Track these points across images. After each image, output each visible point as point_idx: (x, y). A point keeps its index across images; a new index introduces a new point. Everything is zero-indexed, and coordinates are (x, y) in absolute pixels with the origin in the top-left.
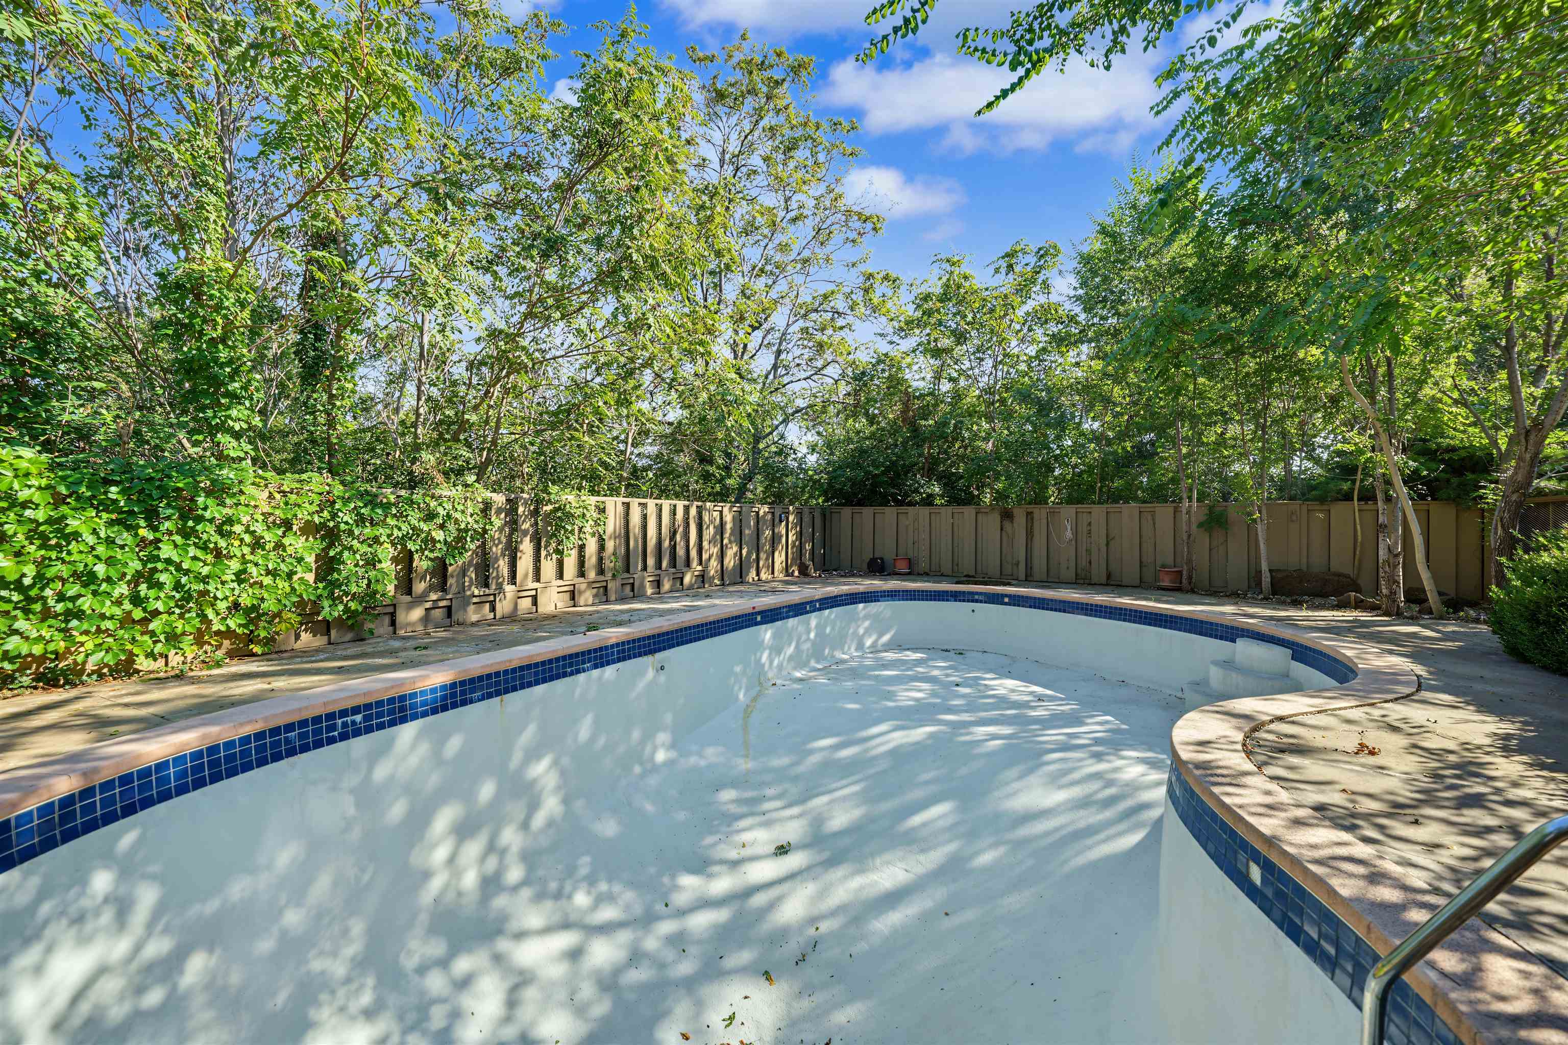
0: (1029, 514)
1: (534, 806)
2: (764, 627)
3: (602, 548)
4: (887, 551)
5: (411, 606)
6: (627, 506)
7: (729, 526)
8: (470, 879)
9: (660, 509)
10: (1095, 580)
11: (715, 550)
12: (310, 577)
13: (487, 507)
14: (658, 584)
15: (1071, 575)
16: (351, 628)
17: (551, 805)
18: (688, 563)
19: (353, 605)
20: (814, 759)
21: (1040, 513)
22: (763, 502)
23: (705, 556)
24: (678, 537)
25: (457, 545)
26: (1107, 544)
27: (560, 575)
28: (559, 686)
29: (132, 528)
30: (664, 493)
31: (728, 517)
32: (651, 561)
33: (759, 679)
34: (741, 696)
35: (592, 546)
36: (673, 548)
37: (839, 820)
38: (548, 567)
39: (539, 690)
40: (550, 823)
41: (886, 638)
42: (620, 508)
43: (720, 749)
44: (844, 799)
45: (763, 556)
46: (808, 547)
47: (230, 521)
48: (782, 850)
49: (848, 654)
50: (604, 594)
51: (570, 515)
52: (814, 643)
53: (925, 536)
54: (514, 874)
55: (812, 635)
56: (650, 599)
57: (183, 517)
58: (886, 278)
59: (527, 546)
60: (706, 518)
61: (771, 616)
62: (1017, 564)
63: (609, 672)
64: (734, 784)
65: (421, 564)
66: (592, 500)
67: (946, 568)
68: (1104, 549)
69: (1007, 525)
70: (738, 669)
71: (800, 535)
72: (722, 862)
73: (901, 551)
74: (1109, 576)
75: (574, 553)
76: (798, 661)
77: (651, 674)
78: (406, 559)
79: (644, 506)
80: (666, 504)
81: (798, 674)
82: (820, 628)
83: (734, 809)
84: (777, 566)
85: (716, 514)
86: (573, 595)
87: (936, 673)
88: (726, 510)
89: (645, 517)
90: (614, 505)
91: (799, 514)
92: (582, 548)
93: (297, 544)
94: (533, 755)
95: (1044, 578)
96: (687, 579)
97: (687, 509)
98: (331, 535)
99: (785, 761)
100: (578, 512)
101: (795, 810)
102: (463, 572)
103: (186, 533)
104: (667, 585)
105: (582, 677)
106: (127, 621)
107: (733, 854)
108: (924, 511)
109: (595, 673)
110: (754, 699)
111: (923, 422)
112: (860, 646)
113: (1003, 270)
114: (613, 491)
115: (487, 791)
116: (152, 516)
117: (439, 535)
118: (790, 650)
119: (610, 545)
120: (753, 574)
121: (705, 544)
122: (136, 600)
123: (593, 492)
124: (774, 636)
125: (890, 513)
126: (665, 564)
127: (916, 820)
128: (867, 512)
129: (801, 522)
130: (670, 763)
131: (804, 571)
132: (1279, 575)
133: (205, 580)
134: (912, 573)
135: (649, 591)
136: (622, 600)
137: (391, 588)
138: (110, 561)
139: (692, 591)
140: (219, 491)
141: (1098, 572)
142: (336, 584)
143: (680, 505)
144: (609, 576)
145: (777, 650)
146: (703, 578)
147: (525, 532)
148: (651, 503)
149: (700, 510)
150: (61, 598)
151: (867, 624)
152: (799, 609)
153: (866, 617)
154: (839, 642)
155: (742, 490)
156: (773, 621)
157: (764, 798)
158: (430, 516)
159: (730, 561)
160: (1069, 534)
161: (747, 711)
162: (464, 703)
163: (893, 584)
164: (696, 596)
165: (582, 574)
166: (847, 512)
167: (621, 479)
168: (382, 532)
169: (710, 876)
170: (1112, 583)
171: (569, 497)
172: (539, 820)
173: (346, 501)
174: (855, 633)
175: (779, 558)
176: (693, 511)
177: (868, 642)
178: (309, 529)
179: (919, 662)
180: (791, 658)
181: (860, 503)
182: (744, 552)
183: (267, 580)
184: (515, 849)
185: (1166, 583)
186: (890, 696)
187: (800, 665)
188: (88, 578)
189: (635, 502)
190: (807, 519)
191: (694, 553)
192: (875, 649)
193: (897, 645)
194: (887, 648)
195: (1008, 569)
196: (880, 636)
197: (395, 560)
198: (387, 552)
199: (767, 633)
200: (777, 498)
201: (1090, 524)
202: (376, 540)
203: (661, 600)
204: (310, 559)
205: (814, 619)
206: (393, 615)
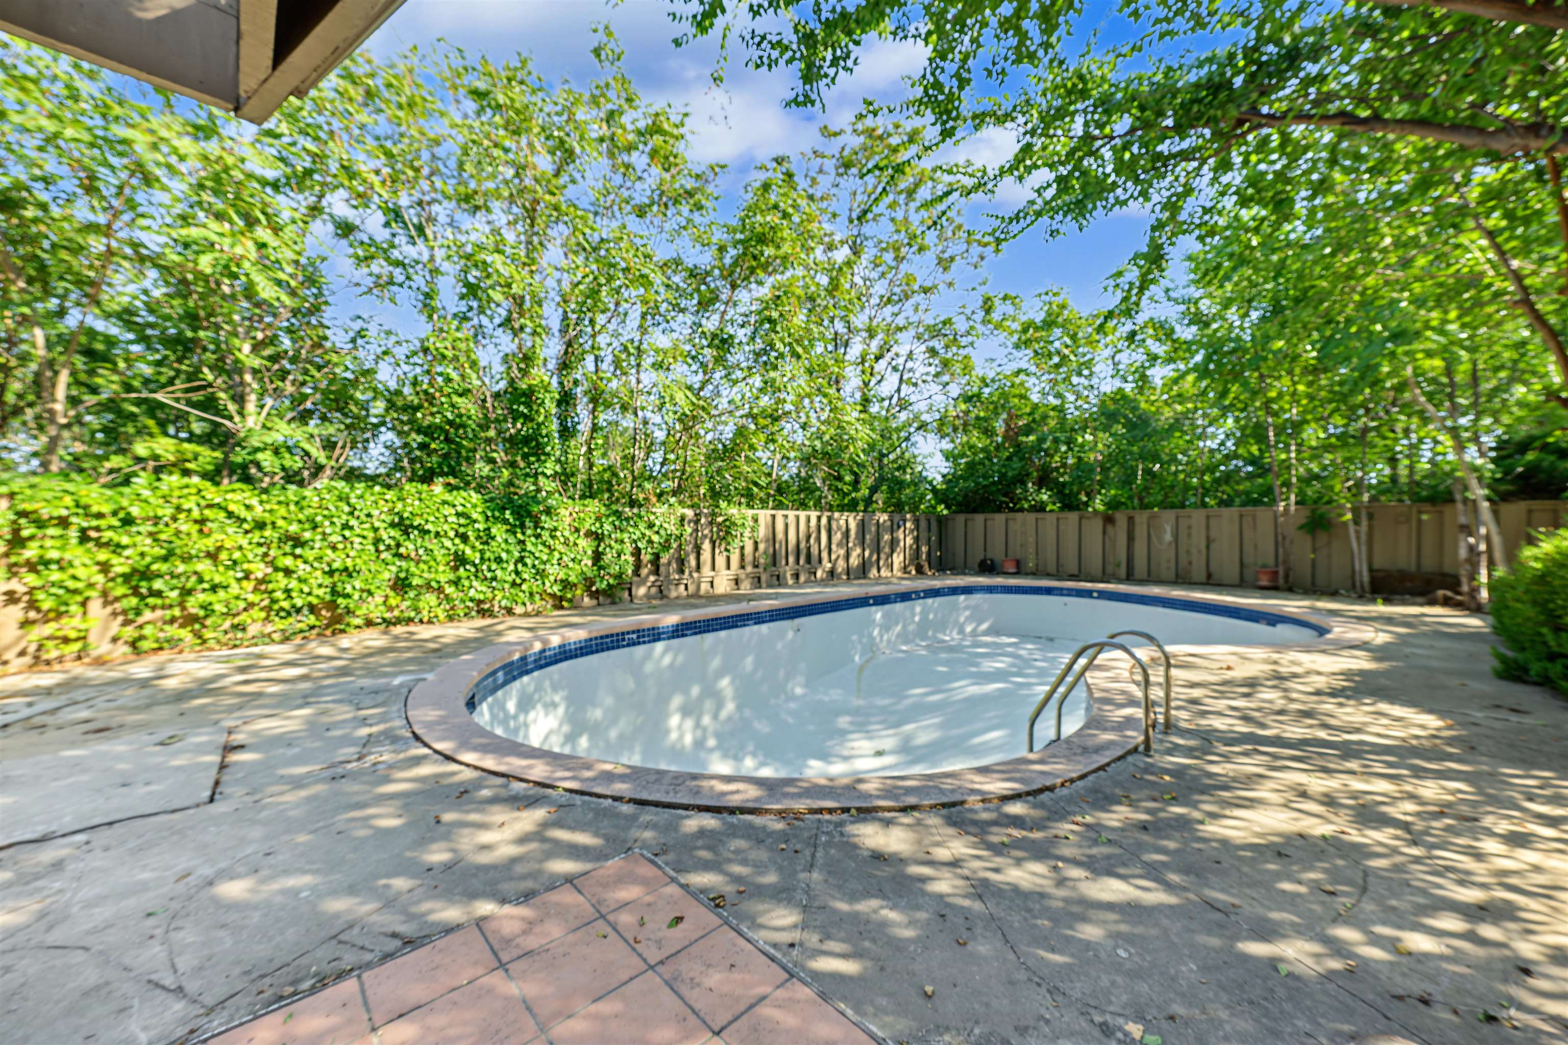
0: (1131, 520)
1: (720, 705)
2: (874, 608)
3: (756, 548)
4: (997, 553)
5: (639, 585)
6: (774, 517)
7: (853, 533)
8: (688, 739)
9: (797, 518)
10: (1195, 579)
11: (842, 552)
12: (590, 563)
13: (682, 519)
14: (796, 576)
15: (1172, 576)
16: (609, 596)
17: (730, 707)
18: (820, 561)
19: (611, 581)
20: (908, 702)
21: (1141, 518)
22: (884, 511)
23: (833, 557)
24: (812, 541)
25: (666, 546)
26: (1208, 547)
27: (728, 568)
28: (734, 632)
29: (515, 533)
30: (803, 505)
31: (853, 525)
32: (791, 559)
33: (871, 648)
34: (857, 658)
35: (749, 549)
36: (809, 548)
37: (923, 739)
38: (720, 561)
39: (723, 634)
40: (729, 719)
41: (984, 626)
42: (769, 519)
43: (839, 691)
44: (927, 727)
45: (883, 556)
46: (924, 549)
47: (555, 529)
48: (879, 753)
49: (950, 637)
50: (757, 582)
51: (735, 524)
52: (918, 624)
53: (1031, 540)
54: (711, 742)
55: (917, 619)
56: (790, 587)
57: (536, 527)
58: (1005, 298)
59: (707, 546)
60: (834, 525)
61: (882, 600)
62: (1119, 565)
63: (764, 628)
64: (848, 712)
65: (646, 557)
66: (750, 513)
67: (1052, 568)
68: (1204, 551)
69: (1110, 528)
70: (854, 637)
71: (917, 539)
72: (838, 756)
73: (1010, 552)
74: (1209, 576)
75: (737, 551)
76: (904, 637)
77: (790, 634)
78: (637, 553)
79: (786, 516)
80: (803, 514)
81: (904, 648)
82: (924, 613)
83: (846, 726)
84: (896, 566)
85: (842, 522)
86: (737, 582)
87: (1022, 652)
88: (851, 520)
89: (787, 525)
90: (764, 515)
91: (916, 521)
92: (742, 548)
93: (583, 543)
94: (720, 674)
95: (1145, 576)
96: (819, 574)
97: (819, 518)
98: (598, 537)
99: (886, 702)
100: (739, 522)
101: (891, 732)
102: (669, 564)
103: (538, 536)
104: (802, 579)
105: (746, 629)
106: (514, 584)
107: (846, 753)
108: (1031, 517)
109: (756, 627)
110: (867, 661)
111: (1024, 439)
112: (961, 631)
113: (1111, 289)
114: (764, 503)
115: (695, 691)
116: (523, 526)
117: (655, 538)
118: (899, 628)
119: (762, 547)
120: (874, 572)
121: (834, 547)
122: (517, 573)
123: (750, 506)
124: (883, 616)
125: (999, 519)
126: (802, 562)
127: (977, 740)
128: (979, 518)
129: (917, 528)
130: (804, 696)
131: (920, 570)
132: (1380, 574)
133: (545, 563)
134: (1019, 572)
135: (790, 582)
136: (770, 586)
137: (630, 572)
138: (508, 552)
139: (823, 583)
140: (548, 511)
141: (1199, 572)
142: (601, 568)
143: (814, 515)
144: (761, 570)
145: (886, 628)
146: (832, 573)
147: (705, 536)
148: (791, 514)
149: (830, 519)
150: (490, 570)
151: (967, 613)
152: (905, 597)
153: (967, 608)
154: (942, 626)
155: (869, 501)
156: (883, 603)
157: (870, 723)
158: (651, 526)
159: (854, 561)
160: (1168, 537)
161: (861, 668)
162: (683, 636)
163: (999, 581)
164: (826, 586)
165: (743, 567)
166: (961, 518)
167: (769, 495)
168: (625, 536)
169: (830, 763)
170: (1210, 582)
171: (733, 511)
172: (723, 714)
173: (608, 516)
174: (956, 622)
175: (898, 559)
176: (824, 521)
177: (969, 629)
178: (589, 534)
179: (1010, 645)
180: (898, 636)
181: (975, 511)
182: (867, 553)
183: (571, 564)
184: (711, 729)
185: (1264, 583)
186: (977, 665)
187: (906, 642)
188: (499, 560)
189: (780, 514)
190: (923, 524)
191: (825, 555)
192: (974, 634)
193: (994, 631)
194: (986, 633)
195: (1110, 569)
196: (979, 624)
197: (632, 554)
198: (628, 548)
199: (878, 613)
200: (897, 507)
201: (1190, 527)
202: (622, 542)
203: (800, 587)
204: (590, 552)
205: (918, 606)
206: (630, 590)
